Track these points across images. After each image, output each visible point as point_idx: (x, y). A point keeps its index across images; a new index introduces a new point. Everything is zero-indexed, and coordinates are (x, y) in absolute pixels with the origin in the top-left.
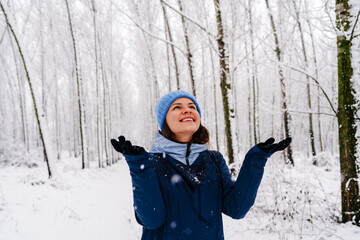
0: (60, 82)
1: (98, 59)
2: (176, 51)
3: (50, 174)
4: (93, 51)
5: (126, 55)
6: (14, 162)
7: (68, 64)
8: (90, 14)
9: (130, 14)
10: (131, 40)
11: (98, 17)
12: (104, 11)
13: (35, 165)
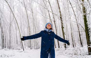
0: (25, 30)
1: (34, 24)
2: (52, 21)
3: (24, 50)
4: (32, 22)
5: (40, 22)
6: (15, 49)
7: (27, 25)
8: (32, 14)
9: (41, 13)
10: (41, 19)
11: (33, 14)
12: (35, 13)
13: (20, 49)
